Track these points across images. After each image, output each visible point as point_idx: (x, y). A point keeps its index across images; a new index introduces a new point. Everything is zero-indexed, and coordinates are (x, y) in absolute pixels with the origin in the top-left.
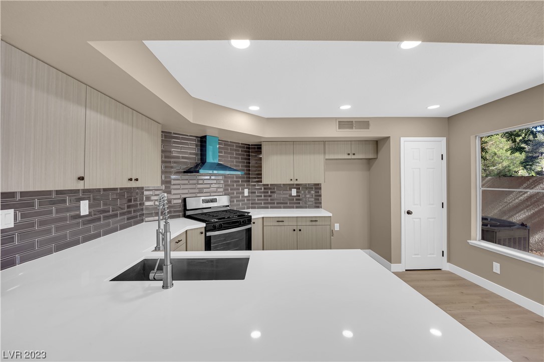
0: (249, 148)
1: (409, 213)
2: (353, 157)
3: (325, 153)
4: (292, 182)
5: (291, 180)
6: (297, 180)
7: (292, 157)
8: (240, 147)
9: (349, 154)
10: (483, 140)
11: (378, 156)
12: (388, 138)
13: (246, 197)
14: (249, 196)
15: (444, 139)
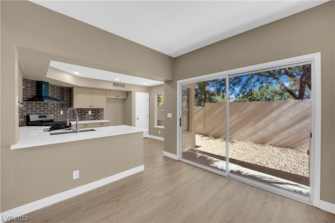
0: (63, 89)
1: (138, 119)
2: (118, 98)
3: (106, 95)
4: (90, 108)
5: (90, 106)
6: (93, 106)
7: (90, 96)
8: (58, 88)
9: (116, 96)
10: (159, 96)
11: (128, 98)
12: (132, 91)
13: (62, 115)
14: (63, 115)
15: (149, 94)
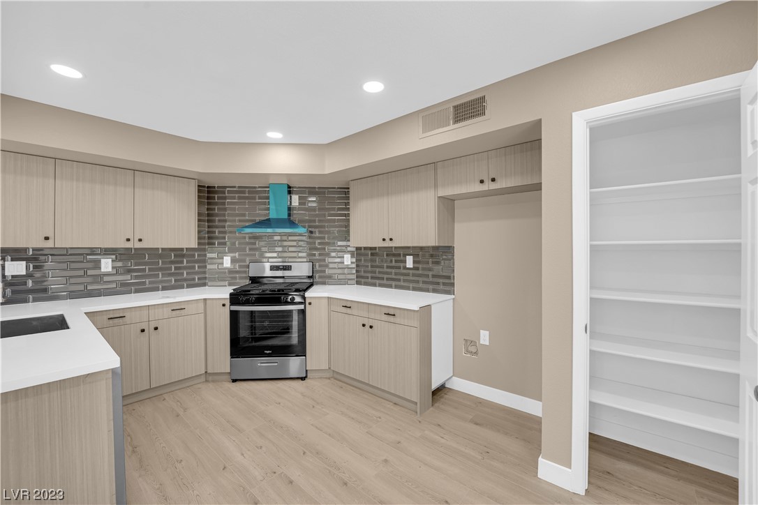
2: (493, 186)
3: (436, 186)
5: (384, 240)
7: (386, 201)
9: (482, 182)
